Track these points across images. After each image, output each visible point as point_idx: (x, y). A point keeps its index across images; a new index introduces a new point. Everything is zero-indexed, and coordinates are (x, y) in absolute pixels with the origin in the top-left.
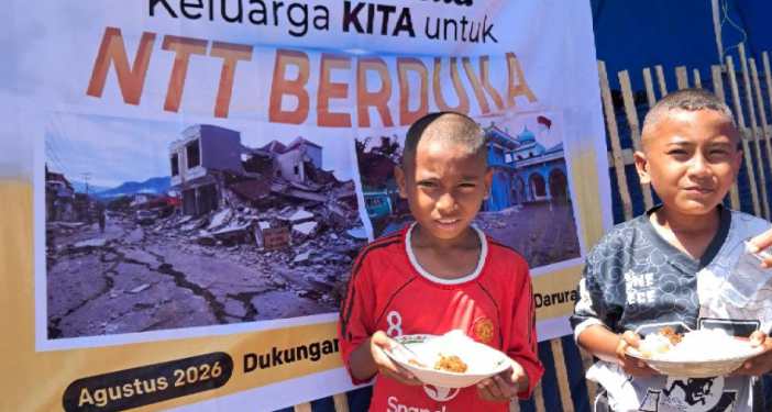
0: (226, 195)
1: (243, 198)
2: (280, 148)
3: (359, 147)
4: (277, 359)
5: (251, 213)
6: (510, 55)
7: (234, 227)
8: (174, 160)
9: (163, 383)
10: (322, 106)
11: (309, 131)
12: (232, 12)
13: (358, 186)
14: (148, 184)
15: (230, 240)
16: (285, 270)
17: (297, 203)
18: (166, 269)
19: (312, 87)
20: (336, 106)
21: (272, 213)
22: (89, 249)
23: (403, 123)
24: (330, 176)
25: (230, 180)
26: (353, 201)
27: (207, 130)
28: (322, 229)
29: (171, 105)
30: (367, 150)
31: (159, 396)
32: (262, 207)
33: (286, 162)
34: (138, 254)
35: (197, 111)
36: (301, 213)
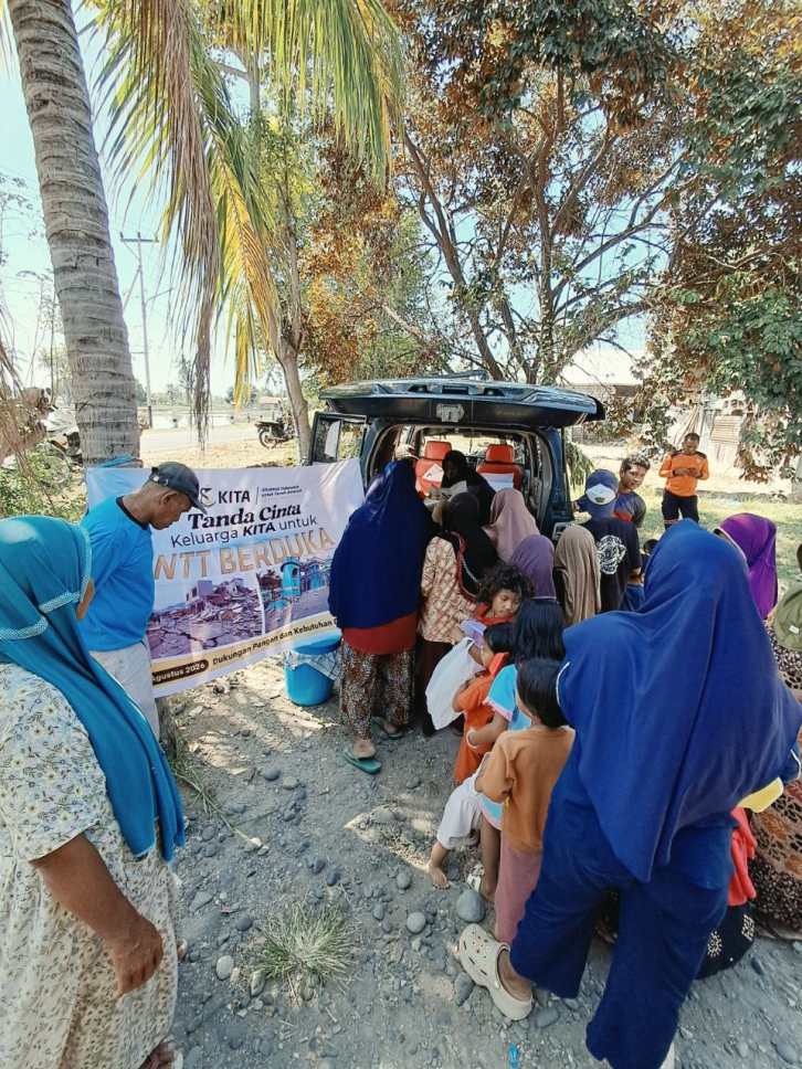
0: (207, 604)
1: (214, 604)
2: (227, 583)
3: (258, 576)
4: (225, 658)
5: (217, 609)
6: (321, 529)
7: (210, 615)
8: (188, 596)
9: (182, 672)
10: (241, 563)
11: (238, 574)
12: (200, 540)
13: (258, 590)
14: (177, 605)
15: (209, 620)
16: (229, 627)
17: (234, 601)
18: (184, 634)
19: (235, 558)
20: (246, 563)
21: (226, 607)
22: (154, 631)
23: (276, 563)
24: (247, 589)
25: (210, 598)
26: (256, 597)
27: (200, 582)
28: (245, 609)
29: (186, 574)
30: (262, 576)
31: (181, 676)
32: (221, 606)
33: (230, 588)
34: (172, 630)
35: (195, 577)
36: (237, 605)
